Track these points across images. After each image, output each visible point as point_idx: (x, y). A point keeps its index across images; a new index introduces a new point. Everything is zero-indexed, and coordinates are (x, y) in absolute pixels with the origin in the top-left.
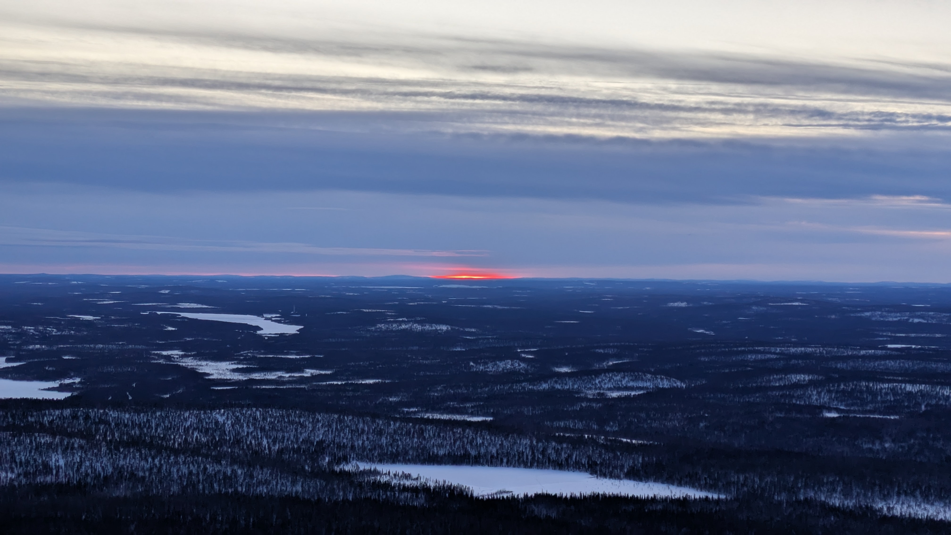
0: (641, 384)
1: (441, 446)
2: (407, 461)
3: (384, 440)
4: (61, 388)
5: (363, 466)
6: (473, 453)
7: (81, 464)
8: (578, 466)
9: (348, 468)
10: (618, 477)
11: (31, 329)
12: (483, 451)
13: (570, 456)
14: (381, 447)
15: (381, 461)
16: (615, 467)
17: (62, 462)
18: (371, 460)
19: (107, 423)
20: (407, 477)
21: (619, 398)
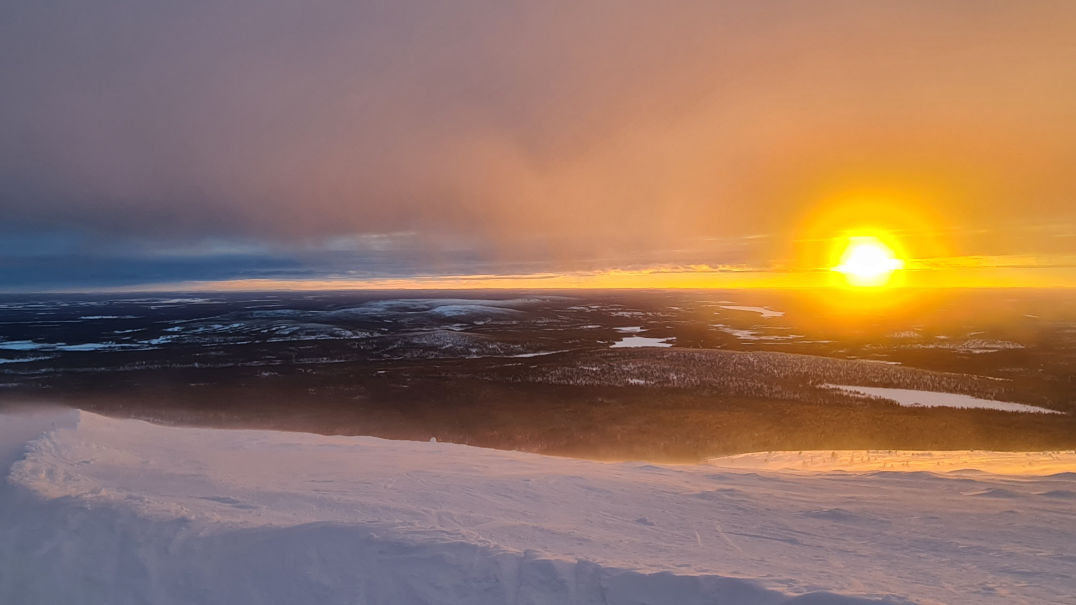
0: (994, 346)
1: (876, 377)
2: (856, 385)
3: (842, 373)
4: (668, 342)
5: (831, 386)
6: (896, 382)
7: (684, 379)
8: (962, 391)
9: (823, 386)
10: (989, 399)
11: (650, 314)
12: (901, 380)
13: (957, 386)
14: (840, 376)
15: (841, 384)
16: (987, 393)
17: (675, 378)
18: (836, 384)
19: (694, 359)
20: (858, 393)
21: (981, 354)
